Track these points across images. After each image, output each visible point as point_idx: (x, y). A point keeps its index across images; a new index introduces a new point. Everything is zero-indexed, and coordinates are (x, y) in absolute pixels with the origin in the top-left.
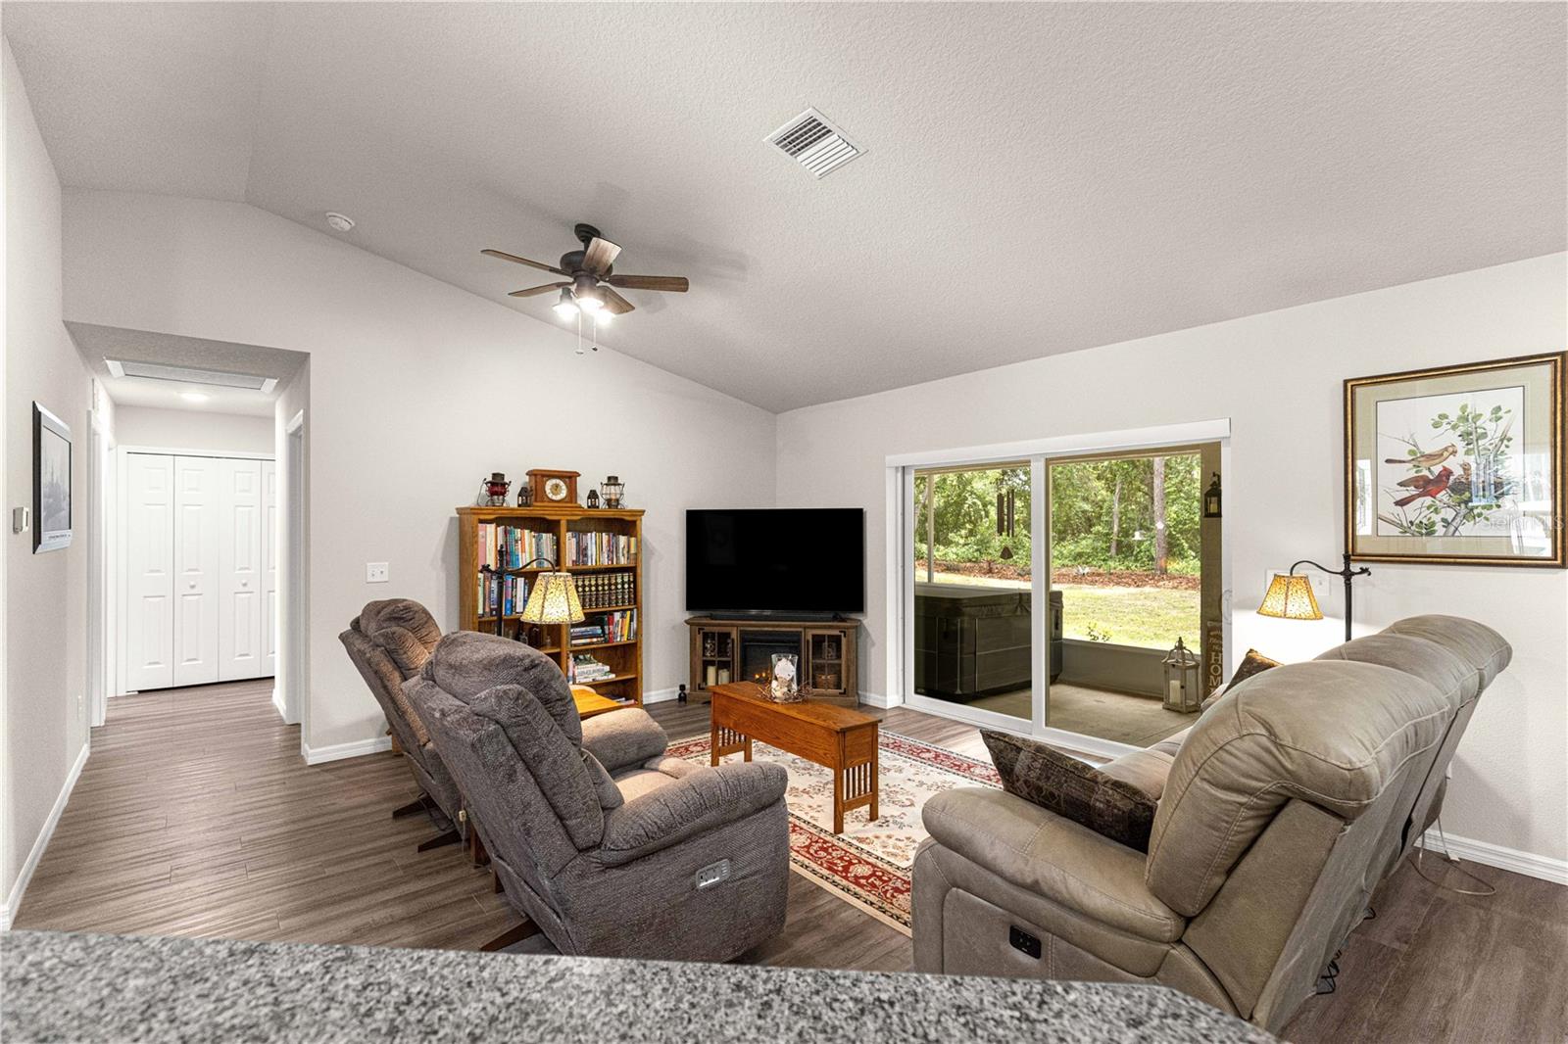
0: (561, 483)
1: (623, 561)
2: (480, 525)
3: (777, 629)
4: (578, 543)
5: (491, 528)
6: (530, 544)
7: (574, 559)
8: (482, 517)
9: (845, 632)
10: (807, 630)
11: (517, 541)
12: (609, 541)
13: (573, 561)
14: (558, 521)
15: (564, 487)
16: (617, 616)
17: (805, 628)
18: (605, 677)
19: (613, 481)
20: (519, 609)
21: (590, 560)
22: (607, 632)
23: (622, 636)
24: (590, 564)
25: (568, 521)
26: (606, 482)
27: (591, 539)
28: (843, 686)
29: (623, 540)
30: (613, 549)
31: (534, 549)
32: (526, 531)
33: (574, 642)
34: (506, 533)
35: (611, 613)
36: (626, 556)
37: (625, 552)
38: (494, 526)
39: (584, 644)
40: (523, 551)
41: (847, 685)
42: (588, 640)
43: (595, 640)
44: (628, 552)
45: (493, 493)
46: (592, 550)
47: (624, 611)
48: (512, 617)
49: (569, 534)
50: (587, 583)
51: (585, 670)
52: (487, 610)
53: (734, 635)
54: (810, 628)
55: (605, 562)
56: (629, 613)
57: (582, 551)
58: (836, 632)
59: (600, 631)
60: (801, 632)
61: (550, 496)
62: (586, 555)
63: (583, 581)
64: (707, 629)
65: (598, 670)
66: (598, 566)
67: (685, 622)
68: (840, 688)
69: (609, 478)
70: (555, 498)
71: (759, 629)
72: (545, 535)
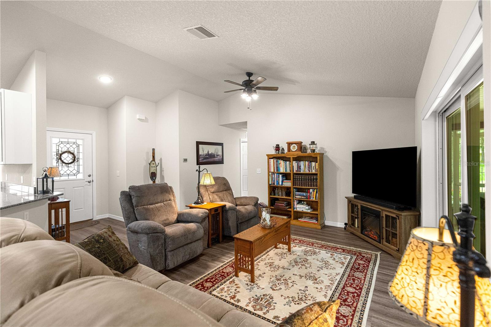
0: (296, 145)
1: (314, 171)
2: (270, 159)
3: (372, 208)
4: (298, 165)
5: (272, 160)
6: (283, 165)
7: (296, 170)
8: (270, 157)
9: (398, 217)
10: (383, 211)
11: (279, 164)
12: (308, 164)
13: (296, 171)
14: (290, 158)
15: (297, 147)
16: (311, 190)
17: (382, 210)
18: (306, 211)
19: (313, 143)
20: (280, 184)
21: (301, 170)
22: (307, 195)
23: (313, 198)
24: (302, 172)
25: (293, 158)
26: (310, 143)
27: (302, 163)
28: (398, 247)
29: (313, 164)
30: (310, 167)
31: (284, 166)
32: (282, 161)
33: (296, 196)
34: (277, 161)
35: (309, 189)
36: (315, 169)
37: (314, 168)
38: (273, 159)
39: (300, 198)
40: (281, 167)
41: (399, 247)
42: (301, 197)
43: (303, 197)
44: (315, 168)
45: (276, 150)
46: (302, 167)
47: (315, 189)
48: (278, 186)
49: (294, 162)
50: (303, 178)
51: (300, 207)
52: (272, 183)
53: (359, 207)
54: (385, 212)
55: (307, 172)
56: (316, 190)
57: (299, 167)
58: (394, 216)
59: (305, 195)
60: (380, 211)
61: (292, 150)
62: (300, 169)
63: (302, 177)
64: (352, 202)
65: (304, 208)
66: (304, 172)
67: (345, 197)
68: (397, 247)
69: (311, 142)
70: (293, 150)
71: (366, 206)
72: (287, 162)
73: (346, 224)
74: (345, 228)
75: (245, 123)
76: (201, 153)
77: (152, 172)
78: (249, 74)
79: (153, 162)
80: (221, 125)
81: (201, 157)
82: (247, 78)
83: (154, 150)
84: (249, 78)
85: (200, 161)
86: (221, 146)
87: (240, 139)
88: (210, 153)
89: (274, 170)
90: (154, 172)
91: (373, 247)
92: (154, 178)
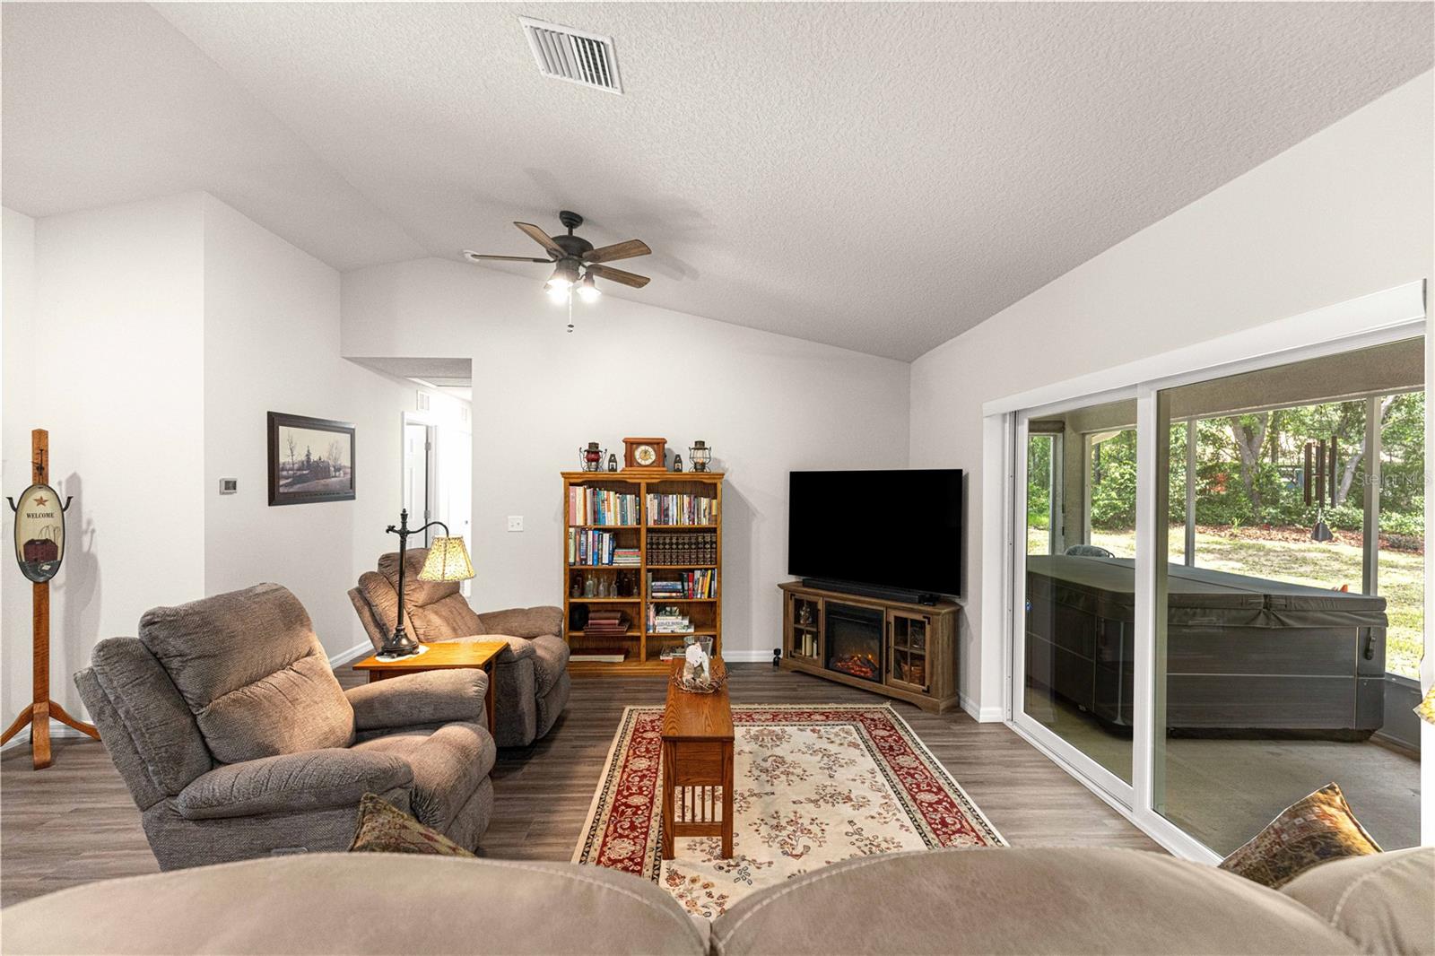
0: (649, 449)
1: (705, 522)
2: (571, 487)
3: (860, 605)
4: (659, 504)
5: (580, 490)
6: (615, 504)
7: (656, 518)
8: (572, 481)
9: (929, 619)
10: (889, 610)
11: (603, 501)
12: (690, 503)
13: (655, 521)
14: (639, 484)
15: (653, 453)
16: (698, 574)
17: (887, 607)
18: (684, 631)
19: (700, 445)
20: (606, 560)
21: (671, 520)
22: (686, 588)
23: (702, 593)
24: (671, 524)
25: (648, 484)
26: (694, 446)
27: (672, 501)
28: (927, 683)
29: (704, 502)
30: (694, 511)
31: (618, 509)
32: (612, 493)
33: (654, 594)
34: (594, 494)
35: (692, 571)
36: (707, 517)
37: (707, 513)
38: (582, 488)
39: (664, 598)
40: (609, 510)
41: (931, 683)
42: (668, 594)
43: (674, 594)
44: (710, 513)
45: (590, 460)
46: (673, 511)
47: (707, 569)
48: (598, 567)
49: (650, 497)
50: (674, 541)
51: (665, 621)
52: (578, 559)
53: (821, 606)
54: (893, 609)
55: (686, 523)
56: (710, 572)
57: (663, 512)
58: (919, 617)
59: (680, 587)
60: (883, 611)
61: (639, 461)
62: (667, 516)
63: (671, 539)
64: (798, 596)
65: (677, 623)
66: (679, 526)
67: (779, 585)
68: (923, 685)
69: (696, 443)
70: (643, 463)
71: (842, 602)
72: (628, 496)
73: (777, 652)
74: (776, 663)
75: (466, 364)
76: (284, 457)
77: (31, 542)
78: (571, 219)
79: (42, 494)
80: (348, 359)
81: (285, 473)
82: (564, 231)
83: (40, 437)
84: (571, 232)
85: (281, 490)
86: (349, 435)
87: (403, 414)
88: (314, 458)
89: (586, 520)
90: (46, 542)
91: (865, 696)
92: (46, 567)
